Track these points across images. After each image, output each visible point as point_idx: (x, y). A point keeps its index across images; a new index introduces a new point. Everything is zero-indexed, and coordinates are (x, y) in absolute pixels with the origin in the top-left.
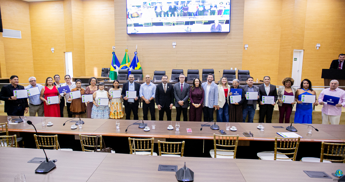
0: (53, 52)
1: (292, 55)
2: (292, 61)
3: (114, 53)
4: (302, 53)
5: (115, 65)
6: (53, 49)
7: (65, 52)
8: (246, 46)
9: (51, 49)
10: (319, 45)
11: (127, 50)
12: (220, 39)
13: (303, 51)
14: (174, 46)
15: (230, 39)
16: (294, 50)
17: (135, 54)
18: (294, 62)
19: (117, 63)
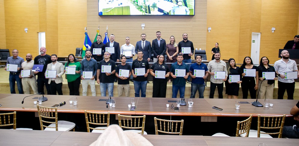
0: (27, 32)
1: (251, 37)
2: (251, 43)
3: (86, 34)
4: (260, 35)
5: (87, 45)
6: (26, 29)
7: (38, 33)
8: (210, 29)
9: (24, 29)
10: (274, 29)
11: (98, 30)
12: (185, 21)
13: (260, 34)
14: (143, 28)
15: (195, 21)
16: (253, 33)
17: (106, 35)
18: (252, 44)
19: (89, 43)
